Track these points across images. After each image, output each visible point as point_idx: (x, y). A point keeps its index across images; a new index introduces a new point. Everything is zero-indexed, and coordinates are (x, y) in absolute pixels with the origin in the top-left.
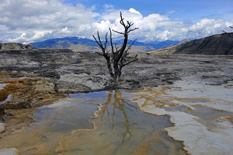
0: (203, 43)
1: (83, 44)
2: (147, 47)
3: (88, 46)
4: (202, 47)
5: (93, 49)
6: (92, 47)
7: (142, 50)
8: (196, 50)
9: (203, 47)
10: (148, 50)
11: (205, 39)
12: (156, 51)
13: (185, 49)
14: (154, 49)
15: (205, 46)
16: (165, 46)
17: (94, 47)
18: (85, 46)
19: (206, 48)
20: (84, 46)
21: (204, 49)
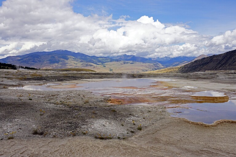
0: (222, 59)
1: (75, 59)
2: (154, 65)
3: (81, 62)
4: (222, 65)
5: (87, 65)
6: (86, 63)
7: (147, 68)
8: (214, 67)
9: (224, 64)
10: (156, 68)
11: (226, 54)
12: (166, 69)
13: (200, 67)
14: (163, 67)
15: (225, 63)
16: (178, 63)
17: (89, 63)
18: (78, 62)
19: (227, 65)
20: (76, 62)
21: (225, 67)
